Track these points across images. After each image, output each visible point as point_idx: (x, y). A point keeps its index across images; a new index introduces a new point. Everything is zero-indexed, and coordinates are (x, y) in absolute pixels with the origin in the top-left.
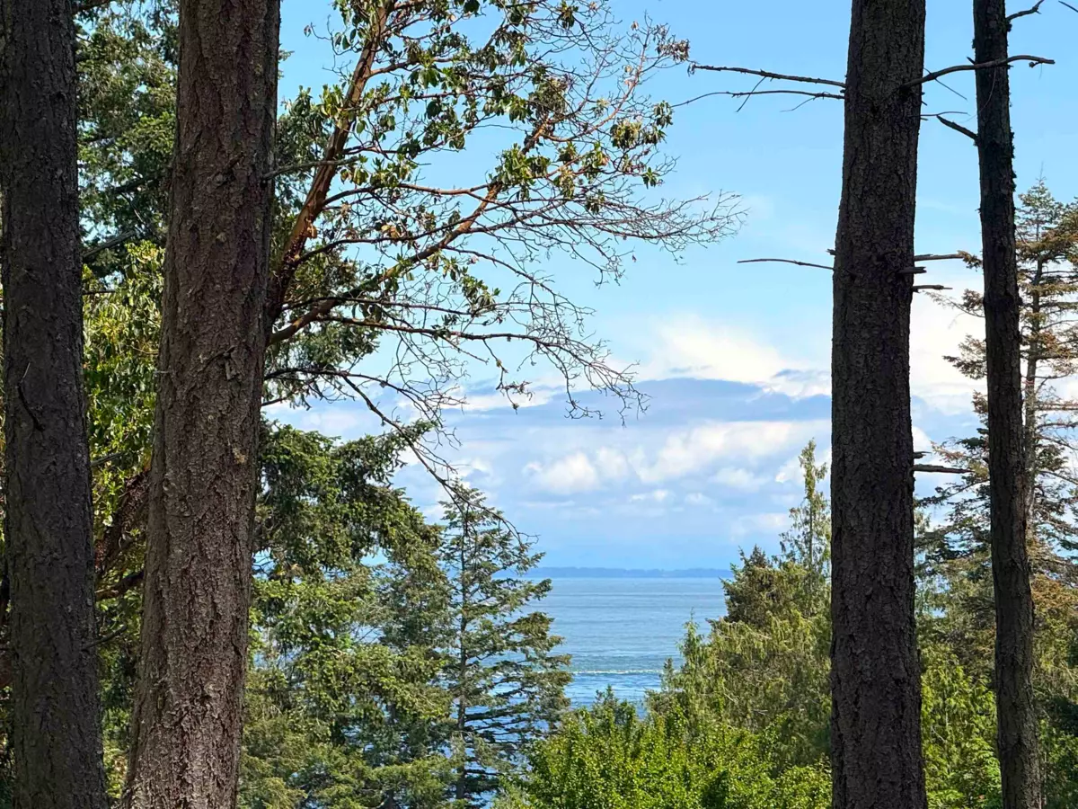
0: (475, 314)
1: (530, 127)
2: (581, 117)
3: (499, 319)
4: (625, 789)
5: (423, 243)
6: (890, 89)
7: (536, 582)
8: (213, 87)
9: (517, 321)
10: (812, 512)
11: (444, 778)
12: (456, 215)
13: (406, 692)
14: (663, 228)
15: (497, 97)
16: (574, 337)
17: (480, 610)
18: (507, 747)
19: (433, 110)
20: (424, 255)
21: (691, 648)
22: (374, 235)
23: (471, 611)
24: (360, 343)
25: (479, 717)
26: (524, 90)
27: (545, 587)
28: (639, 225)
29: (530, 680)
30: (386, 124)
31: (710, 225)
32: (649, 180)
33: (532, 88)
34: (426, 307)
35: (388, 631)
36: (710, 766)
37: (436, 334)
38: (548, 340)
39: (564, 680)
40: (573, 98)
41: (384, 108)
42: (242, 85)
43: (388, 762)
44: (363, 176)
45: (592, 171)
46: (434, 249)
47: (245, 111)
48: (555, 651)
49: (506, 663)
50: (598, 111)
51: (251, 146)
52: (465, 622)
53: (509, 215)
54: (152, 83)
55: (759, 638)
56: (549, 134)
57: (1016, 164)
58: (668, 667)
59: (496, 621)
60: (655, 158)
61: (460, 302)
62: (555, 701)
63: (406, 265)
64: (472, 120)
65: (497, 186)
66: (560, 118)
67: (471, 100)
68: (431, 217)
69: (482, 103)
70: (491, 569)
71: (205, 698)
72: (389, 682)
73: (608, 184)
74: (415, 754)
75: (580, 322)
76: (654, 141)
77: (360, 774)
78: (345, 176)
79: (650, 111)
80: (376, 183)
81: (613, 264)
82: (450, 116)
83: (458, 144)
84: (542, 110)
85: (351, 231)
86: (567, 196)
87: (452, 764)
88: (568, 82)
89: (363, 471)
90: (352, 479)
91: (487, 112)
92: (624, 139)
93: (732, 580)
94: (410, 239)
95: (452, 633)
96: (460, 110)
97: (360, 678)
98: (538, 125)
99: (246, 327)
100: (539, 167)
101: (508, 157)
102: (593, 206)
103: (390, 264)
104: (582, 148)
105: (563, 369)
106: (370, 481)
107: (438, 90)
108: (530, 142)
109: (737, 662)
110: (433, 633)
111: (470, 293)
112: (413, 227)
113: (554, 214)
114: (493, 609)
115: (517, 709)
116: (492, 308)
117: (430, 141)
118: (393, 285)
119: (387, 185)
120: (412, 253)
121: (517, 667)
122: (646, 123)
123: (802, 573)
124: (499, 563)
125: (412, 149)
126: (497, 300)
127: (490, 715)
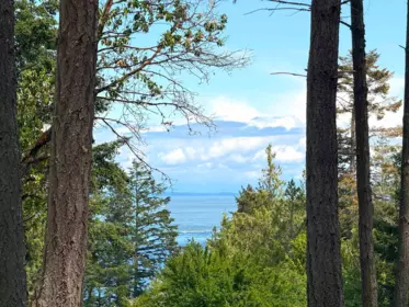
0: (153, 95)
1: (173, 24)
2: (193, 20)
3: (162, 97)
4: (205, 276)
5: (133, 68)
6: (329, 7)
7: (164, 198)
8: (74, 7)
9: (169, 98)
10: (270, 171)
11: (130, 272)
12: (145, 58)
13: (121, 240)
14: (224, 62)
15: (161, 12)
16: (191, 104)
17: (144, 208)
18: (153, 260)
19: (136, 17)
20: (134, 73)
21: (224, 223)
22: (114, 65)
23: (139, 209)
24: (102, 107)
25: (143, 249)
26: (171, 9)
27: (168, 200)
28: (216, 61)
29: (163, 235)
30: (119, 23)
31: (242, 61)
32: (219, 44)
33: (174, 9)
34: (134, 93)
35: (108, 217)
36: (238, 268)
37: (138, 103)
38: (180, 105)
39: (175, 235)
40: (189, 13)
41: (118, 17)
42: (85, 6)
43: (109, 266)
44: (110, 43)
45: (197, 41)
46: (138, 70)
47: (86, 16)
48: (172, 224)
49: (153, 229)
50: (199, 17)
51: (88, 30)
52: (137, 213)
53: (165, 58)
54: (22, 8)
55: (251, 219)
56: (180, 27)
57: (366, 37)
58: (215, 229)
59: (149, 213)
60: (221, 35)
61: (147, 91)
62: (172, 243)
63: (126, 77)
64: (151, 20)
65: (161, 46)
66: (185, 20)
67: (151, 14)
68: (136, 58)
69: (155, 15)
70: (147, 193)
71: (72, 242)
72: (114, 236)
73: (204, 46)
74: (119, 263)
75: (193, 98)
76: (221, 29)
77: (98, 271)
78: (103, 43)
79: (219, 18)
80: (115, 45)
81: (206, 76)
82: (143, 20)
83: (146, 30)
84: (178, 17)
85: (105, 64)
86: (188, 50)
87: (133, 267)
88: (187, 6)
89: (104, 156)
90: (100, 159)
91: (157, 18)
92: (210, 28)
93: (239, 197)
94: (128, 67)
95: (132, 218)
96: (147, 17)
97: (103, 235)
98: (176, 24)
99: (87, 99)
100: (178, 39)
101: (165, 35)
102: (197, 54)
103: (121, 77)
104: (194, 32)
105: (186, 116)
106: (107, 160)
107: (139, 10)
108: (173, 30)
109: (242, 228)
110: (126, 218)
111: (151, 87)
112: (129, 63)
113: (183, 57)
114: (148, 208)
115: (157, 246)
116: (159, 93)
117: (135, 29)
118: (121, 84)
119: (119, 46)
120: (128, 72)
121: (157, 230)
122: (218, 22)
123: (267, 194)
124: (150, 191)
125: (128, 33)
126: (161, 90)
127: (147, 248)
